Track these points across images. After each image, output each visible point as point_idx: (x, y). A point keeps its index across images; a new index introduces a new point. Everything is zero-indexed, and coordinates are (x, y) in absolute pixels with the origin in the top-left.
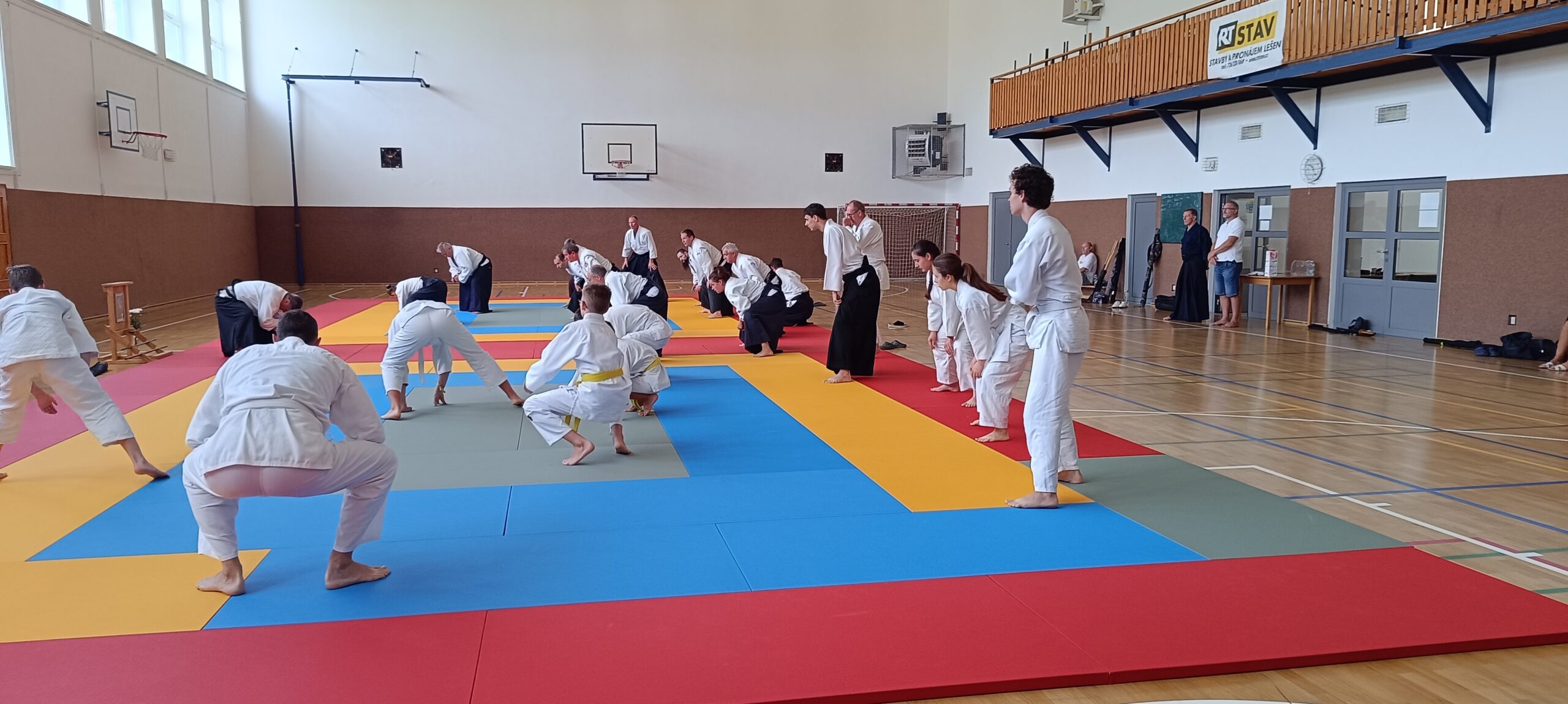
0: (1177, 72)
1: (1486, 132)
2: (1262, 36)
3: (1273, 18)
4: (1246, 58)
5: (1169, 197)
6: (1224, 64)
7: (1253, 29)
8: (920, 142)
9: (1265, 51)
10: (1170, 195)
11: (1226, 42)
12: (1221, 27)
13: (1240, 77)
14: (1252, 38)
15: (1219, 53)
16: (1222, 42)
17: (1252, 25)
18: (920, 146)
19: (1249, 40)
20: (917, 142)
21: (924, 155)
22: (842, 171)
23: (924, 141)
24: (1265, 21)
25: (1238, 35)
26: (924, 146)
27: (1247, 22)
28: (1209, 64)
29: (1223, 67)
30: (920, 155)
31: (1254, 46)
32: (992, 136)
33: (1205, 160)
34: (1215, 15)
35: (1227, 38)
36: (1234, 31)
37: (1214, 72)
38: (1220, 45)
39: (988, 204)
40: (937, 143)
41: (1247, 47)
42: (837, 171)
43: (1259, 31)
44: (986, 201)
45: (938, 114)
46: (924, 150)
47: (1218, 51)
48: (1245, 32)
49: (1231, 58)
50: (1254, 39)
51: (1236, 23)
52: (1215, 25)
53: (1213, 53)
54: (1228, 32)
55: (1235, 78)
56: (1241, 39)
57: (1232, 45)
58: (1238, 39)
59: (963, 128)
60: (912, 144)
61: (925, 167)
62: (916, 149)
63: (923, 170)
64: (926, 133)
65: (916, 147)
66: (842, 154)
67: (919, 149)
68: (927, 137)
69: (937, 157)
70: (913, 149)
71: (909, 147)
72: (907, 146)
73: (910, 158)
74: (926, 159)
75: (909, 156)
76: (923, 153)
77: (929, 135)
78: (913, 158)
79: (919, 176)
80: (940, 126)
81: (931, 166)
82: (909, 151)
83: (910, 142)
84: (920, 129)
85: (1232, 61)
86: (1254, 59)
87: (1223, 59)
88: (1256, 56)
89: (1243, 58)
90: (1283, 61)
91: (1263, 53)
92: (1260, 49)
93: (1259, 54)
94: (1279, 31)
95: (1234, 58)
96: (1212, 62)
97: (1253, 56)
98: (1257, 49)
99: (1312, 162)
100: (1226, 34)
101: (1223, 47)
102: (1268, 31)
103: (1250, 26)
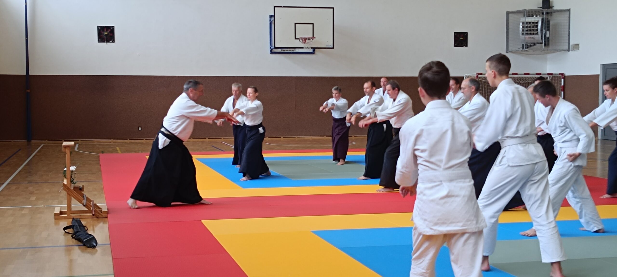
8: (533, 23)
18: (533, 27)
20: (530, 23)
21: (537, 34)
22: (467, 46)
23: (537, 23)
26: (537, 26)
30: (533, 34)
40: (547, 24)
42: (463, 47)
46: (537, 30)
59: (568, 12)
60: (525, 25)
61: (535, 44)
62: (529, 29)
63: (532, 46)
64: (537, 16)
65: (529, 27)
66: (467, 33)
67: (533, 29)
68: (538, 19)
69: (548, 36)
70: (526, 29)
71: (523, 27)
72: (521, 27)
73: (523, 36)
74: (538, 37)
75: (523, 34)
76: (536, 32)
77: (541, 18)
78: (526, 36)
79: (527, 51)
80: (545, 11)
81: (542, 43)
82: (523, 30)
83: (523, 23)
84: (530, 13)
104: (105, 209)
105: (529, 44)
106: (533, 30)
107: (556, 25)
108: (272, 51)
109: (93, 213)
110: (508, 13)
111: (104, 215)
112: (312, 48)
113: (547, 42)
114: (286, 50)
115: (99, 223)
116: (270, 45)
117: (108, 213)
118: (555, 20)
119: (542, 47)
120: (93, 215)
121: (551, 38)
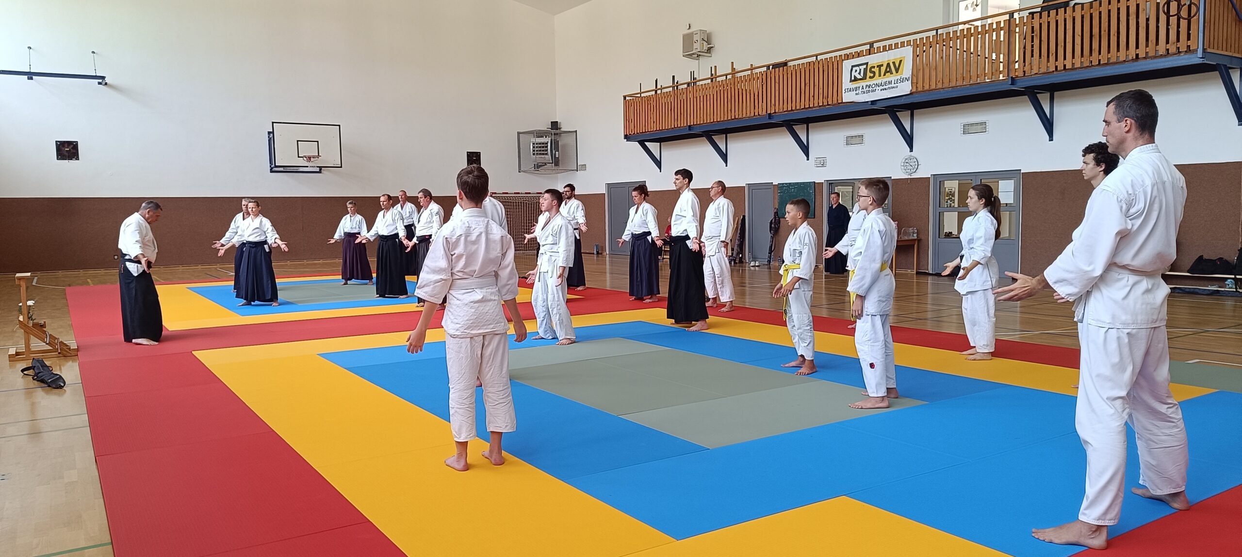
0: (814, 96)
1: (1050, 141)
2: (892, 73)
3: (901, 61)
4: (877, 88)
5: (785, 185)
6: (857, 92)
7: (883, 69)
8: (543, 143)
9: (895, 84)
10: (786, 184)
11: (859, 77)
12: (853, 67)
13: (872, 101)
14: (882, 74)
15: (852, 84)
16: (855, 76)
17: (882, 65)
18: (543, 147)
19: (880, 76)
20: (540, 144)
21: (547, 154)
23: (547, 143)
24: (894, 63)
25: (869, 72)
26: (547, 147)
27: (876, 63)
28: (843, 91)
29: (857, 94)
30: (543, 154)
31: (885, 80)
32: (626, 140)
33: (816, 159)
34: (847, 57)
35: (860, 73)
36: (865, 70)
37: (848, 97)
38: (853, 78)
39: (605, 192)
40: (555, 145)
41: (877, 80)
43: (888, 70)
44: (603, 190)
45: (551, 122)
46: (547, 150)
47: (851, 83)
48: (876, 70)
49: (865, 88)
50: (884, 75)
51: (867, 64)
52: (847, 65)
53: (846, 83)
54: (860, 70)
55: (867, 102)
56: (872, 75)
57: (864, 78)
58: (869, 74)
59: (575, 134)
60: (536, 146)
61: (545, 164)
62: (540, 149)
63: (543, 166)
64: (546, 137)
65: (540, 147)
66: (480, 153)
67: (543, 149)
68: (548, 140)
69: (557, 156)
70: (537, 149)
71: (534, 147)
72: (531, 147)
73: (534, 156)
74: (548, 157)
75: (534, 154)
76: (546, 152)
77: (550, 138)
78: (537, 156)
79: (538, 170)
80: (553, 131)
81: (552, 163)
82: (534, 151)
83: (534, 144)
84: (540, 134)
85: (865, 90)
86: (886, 89)
87: (856, 89)
88: (887, 87)
89: (875, 88)
90: (911, 91)
91: (893, 85)
92: (890, 83)
93: (890, 86)
94: (907, 70)
95: (867, 88)
96: (846, 90)
97: (885, 87)
98: (887, 82)
99: (910, 161)
100: (858, 71)
101: (856, 79)
102: (897, 70)
103: (880, 66)
104: (74, 346)
105: (540, 164)
106: (543, 151)
107: (564, 146)
108: (273, 170)
109: (59, 351)
110: (519, 133)
111: (73, 353)
112: (318, 167)
113: (556, 162)
114: (288, 169)
115: (67, 362)
116: (270, 163)
117: (78, 350)
118: (563, 141)
119: (552, 167)
120: (59, 353)
121: (560, 158)
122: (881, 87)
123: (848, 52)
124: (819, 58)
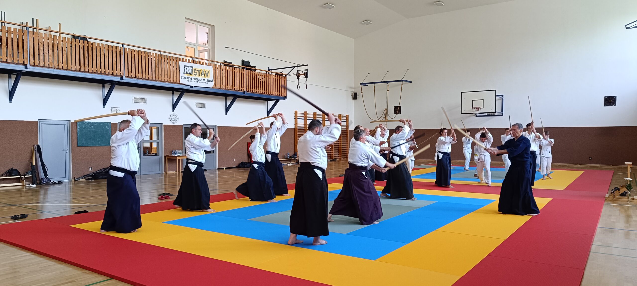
1: (225, 115)
2: (204, 76)
3: (209, 72)
11: (189, 72)
12: (185, 66)
15: (185, 75)
16: (187, 71)
24: (205, 71)
27: (197, 69)
31: (202, 78)
36: (192, 70)
37: (184, 81)
38: (185, 72)
41: (198, 77)
51: (193, 67)
52: (182, 64)
53: (182, 74)
54: (189, 69)
56: (195, 74)
57: (191, 74)
58: (194, 73)
85: (192, 80)
86: (202, 83)
87: (187, 78)
88: (203, 82)
89: (197, 81)
90: (213, 87)
91: (205, 82)
92: (204, 80)
93: (204, 82)
94: (211, 76)
95: (194, 79)
96: (182, 77)
97: (201, 81)
98: (203, 80)
99: (173, 116)
100: (188, 69)
101: (187, 73)
102: (207, 76)
103: (199, 71)
122: (200, 81)
123: (182, 57)
124: (162, 53)
